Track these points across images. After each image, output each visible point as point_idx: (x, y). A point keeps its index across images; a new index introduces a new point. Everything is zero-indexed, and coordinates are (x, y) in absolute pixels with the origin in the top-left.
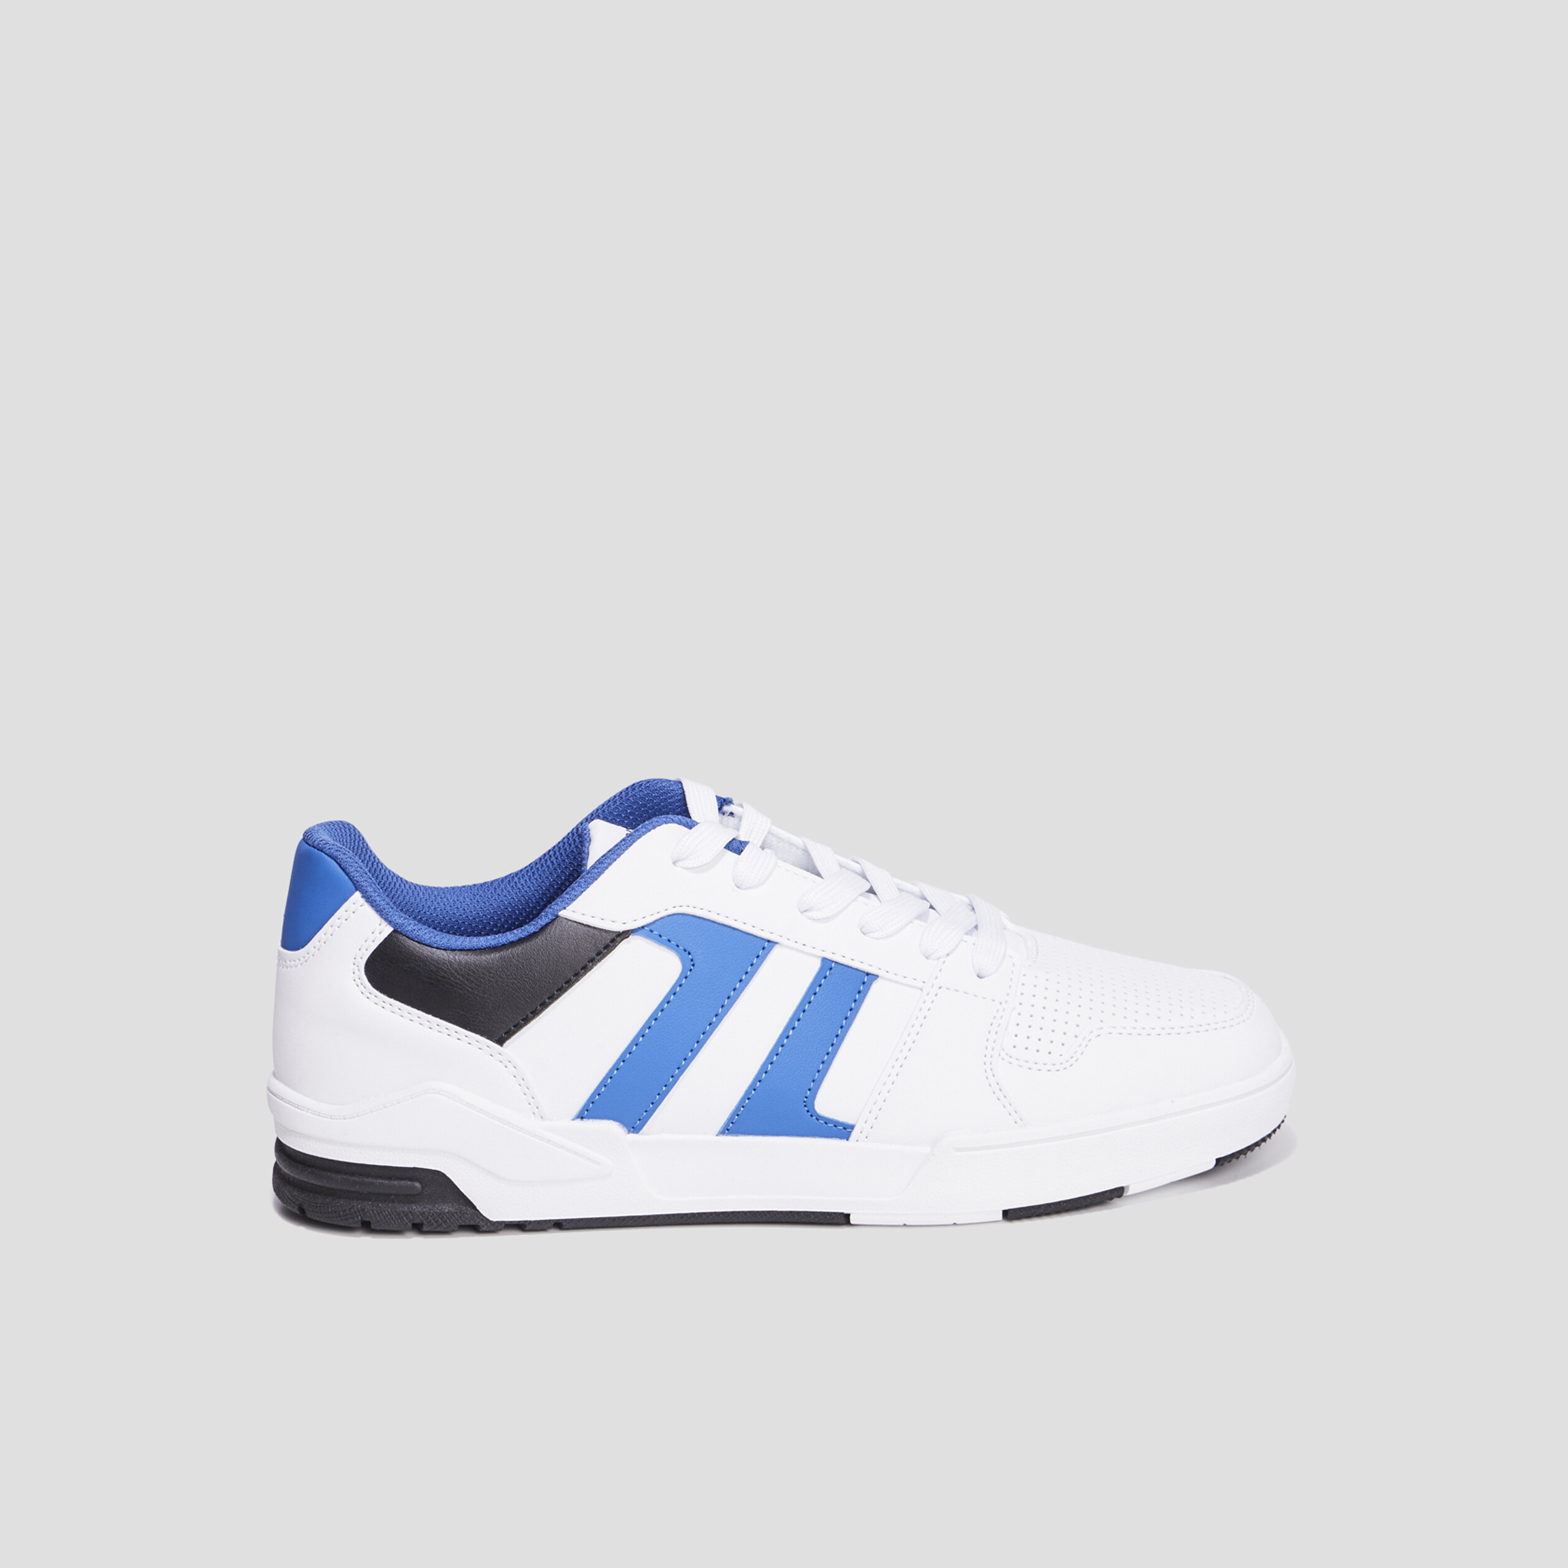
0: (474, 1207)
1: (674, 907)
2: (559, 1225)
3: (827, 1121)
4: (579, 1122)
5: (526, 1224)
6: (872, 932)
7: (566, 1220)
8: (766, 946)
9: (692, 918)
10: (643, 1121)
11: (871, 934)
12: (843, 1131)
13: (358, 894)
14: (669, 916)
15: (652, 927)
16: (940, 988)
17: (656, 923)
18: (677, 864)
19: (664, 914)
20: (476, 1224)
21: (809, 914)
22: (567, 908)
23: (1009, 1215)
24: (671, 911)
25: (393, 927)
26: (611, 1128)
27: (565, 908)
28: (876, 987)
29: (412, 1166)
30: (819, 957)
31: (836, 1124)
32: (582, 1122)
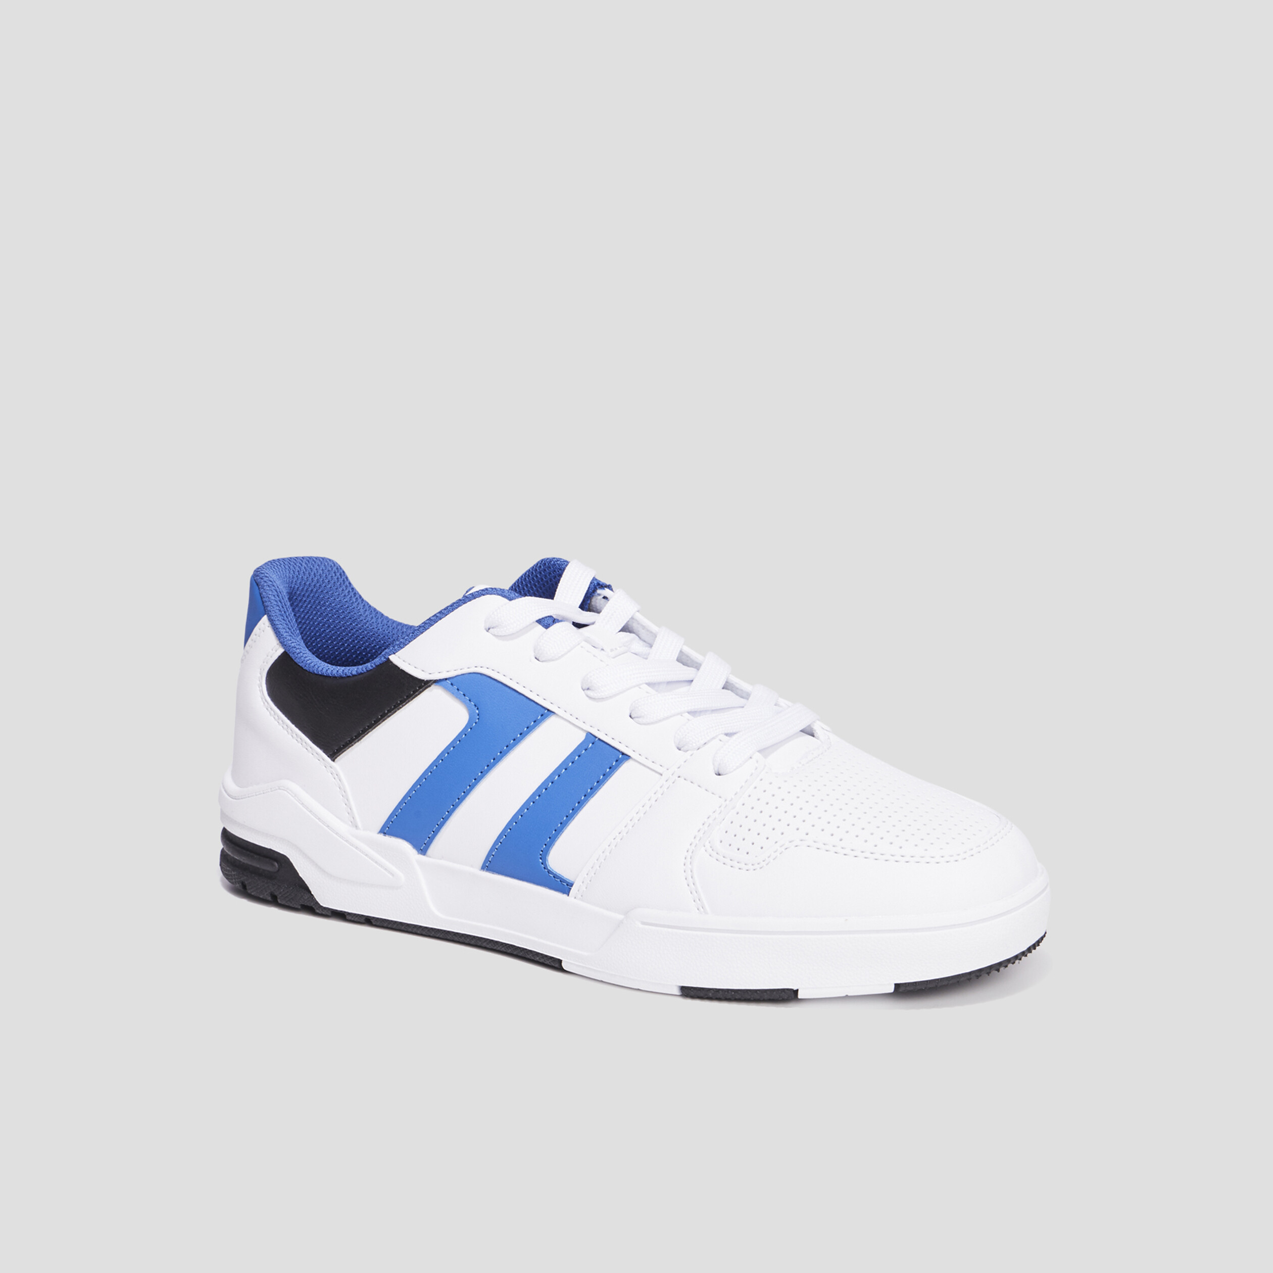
0: (310, 892)
1: (476, 667)
2: (369, 921)
3: (556, 876)
4: (381, 835)
5: (346, 914)
6: (637, 717)
7: (374, 918)
8: (546, 713)
9: (488, 678)
10: (428, 845)
11: (637, 719)
12: (563, 886)
13: (265, 617)
14: (470, 673)
15: (453, 681)
16: (679, 777)
17: (457, 677)
18: (490, 631)
19: (466, 671)
20: (311, 907)
21: (588, 692)
22: (396, 654)
23: (688, 992)
24: (473, 670)
25: (284, 648)
26: (404, 847)
27: (394, 653)
28: (626, 766)
29: (269, 848)
30: (585, 731)
31: (562, 880)
32: (384, 837)
